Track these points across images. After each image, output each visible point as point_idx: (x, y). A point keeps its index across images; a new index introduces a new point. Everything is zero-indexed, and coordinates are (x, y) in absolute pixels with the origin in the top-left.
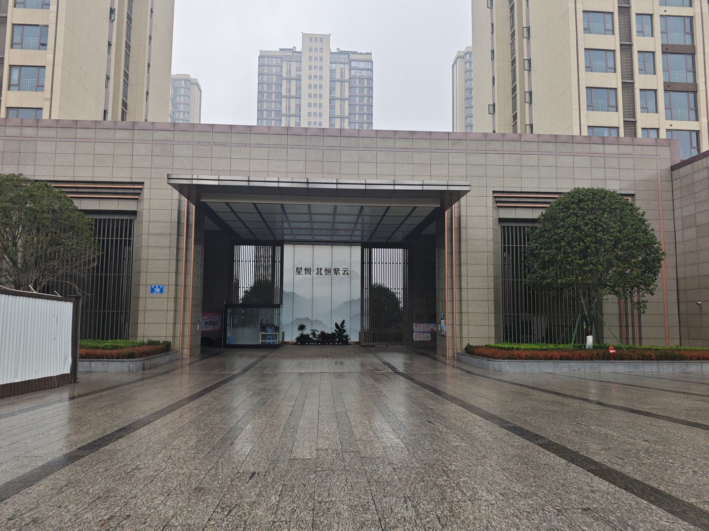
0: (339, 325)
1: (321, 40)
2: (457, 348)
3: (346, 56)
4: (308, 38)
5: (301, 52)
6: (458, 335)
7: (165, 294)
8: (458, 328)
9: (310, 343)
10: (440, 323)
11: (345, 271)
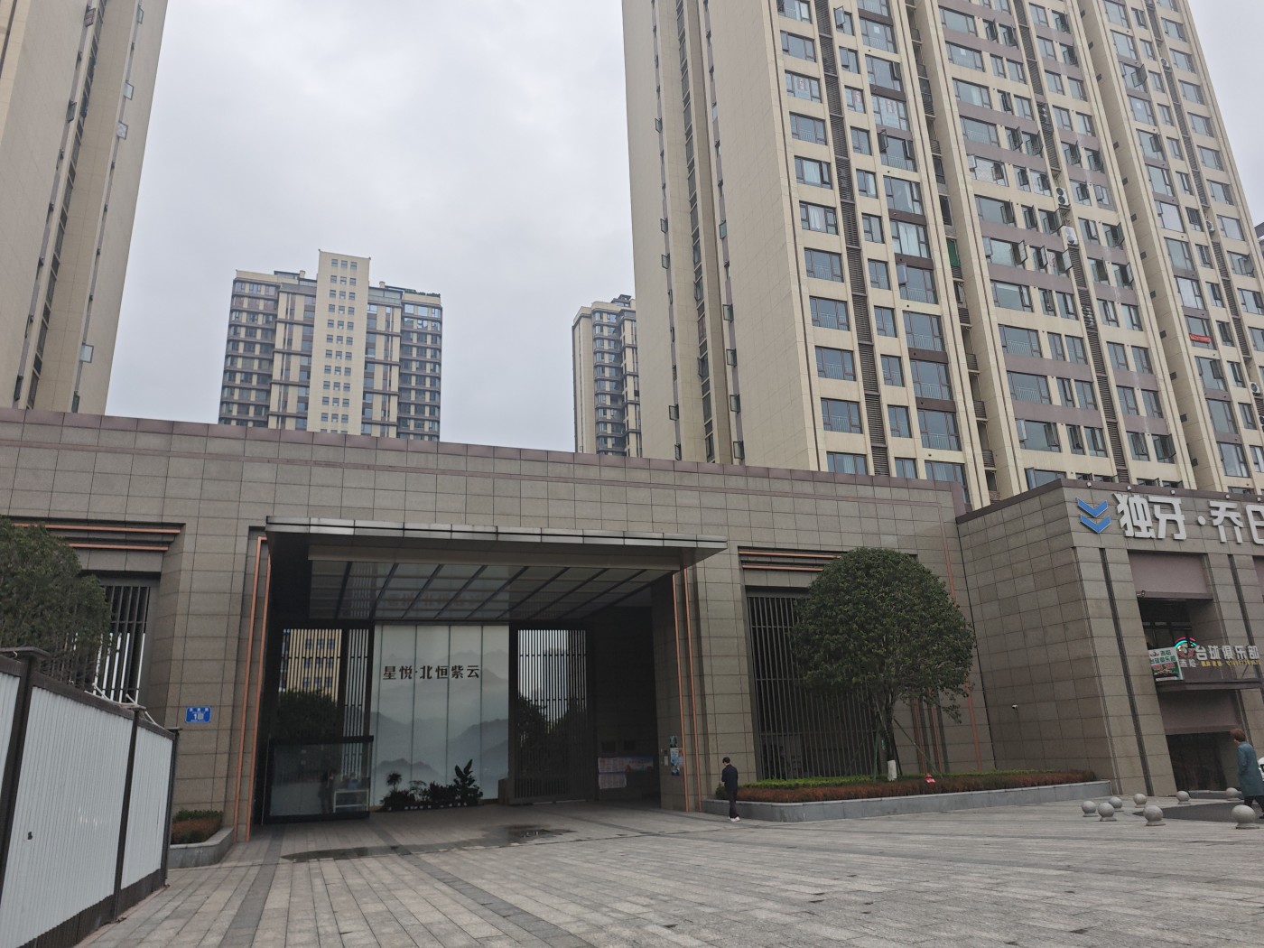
0: (462, 770)
1: (354, 265)
2: (703, 793)
3: (398, 296)
4: (332, 261)
5: (316, 281)
6: (702, 770)
7: (212, 724)
8: (701, 760)
9: (412, 808)
10: (667, 753)
11: (472, 671)
